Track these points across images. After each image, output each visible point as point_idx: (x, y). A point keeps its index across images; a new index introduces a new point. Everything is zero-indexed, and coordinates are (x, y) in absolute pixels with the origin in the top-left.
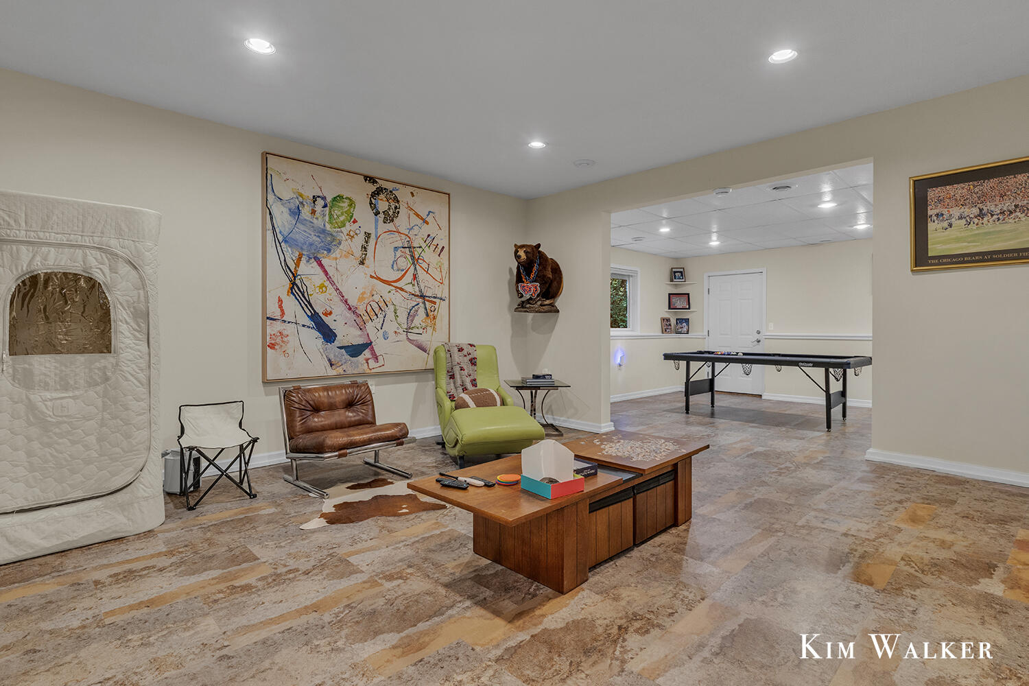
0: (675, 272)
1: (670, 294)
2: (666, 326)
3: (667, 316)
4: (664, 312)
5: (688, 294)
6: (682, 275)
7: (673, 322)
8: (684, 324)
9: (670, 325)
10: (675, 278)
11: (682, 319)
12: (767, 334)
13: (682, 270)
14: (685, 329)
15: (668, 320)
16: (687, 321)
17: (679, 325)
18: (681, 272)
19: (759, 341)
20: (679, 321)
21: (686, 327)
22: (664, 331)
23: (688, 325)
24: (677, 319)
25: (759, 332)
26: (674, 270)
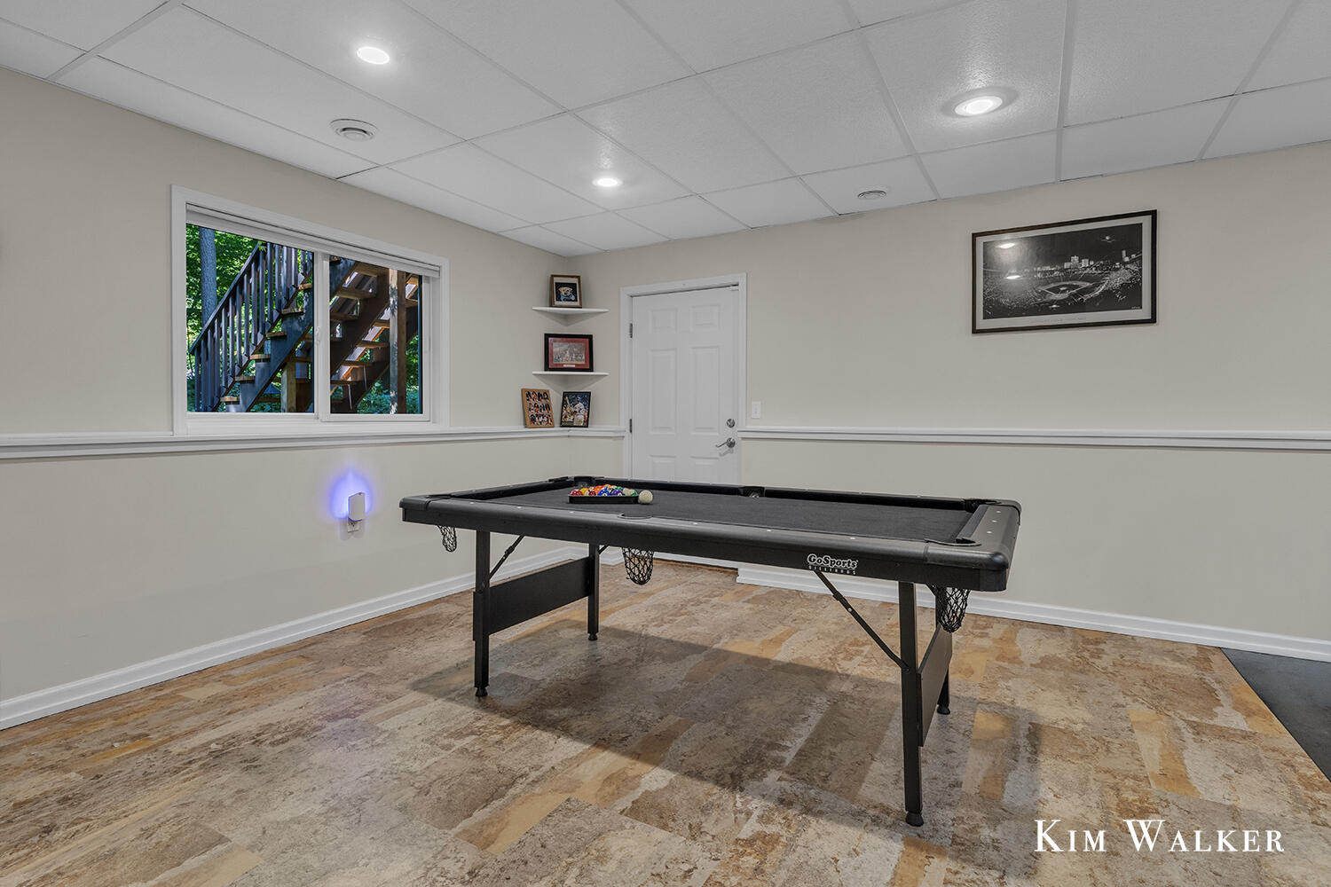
0: (559, 285)
1: (547, 336)
2: (535, 408)
3: (540, 386)
4: (532, 375)
5: (590, 337)
6: (574, 293)
7: (555, 400)
8: (580, 405)
9: (548, 407)
10: (559, 299)
11: (576, 393)
12: (749, 427)
13: (575, 281)
14: (581, 417)
15: (543, 395)
16: (586, 398)
17: (569, 409)
18: (573, 286)
19: (731, 444)
20: (570, 398)
21: (583, 412)
22: (531, 421)
23: (588, 406)
24: (565, 394)
25: (731, 424)
26: (556, 280)
